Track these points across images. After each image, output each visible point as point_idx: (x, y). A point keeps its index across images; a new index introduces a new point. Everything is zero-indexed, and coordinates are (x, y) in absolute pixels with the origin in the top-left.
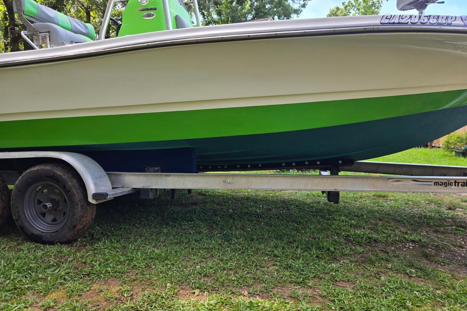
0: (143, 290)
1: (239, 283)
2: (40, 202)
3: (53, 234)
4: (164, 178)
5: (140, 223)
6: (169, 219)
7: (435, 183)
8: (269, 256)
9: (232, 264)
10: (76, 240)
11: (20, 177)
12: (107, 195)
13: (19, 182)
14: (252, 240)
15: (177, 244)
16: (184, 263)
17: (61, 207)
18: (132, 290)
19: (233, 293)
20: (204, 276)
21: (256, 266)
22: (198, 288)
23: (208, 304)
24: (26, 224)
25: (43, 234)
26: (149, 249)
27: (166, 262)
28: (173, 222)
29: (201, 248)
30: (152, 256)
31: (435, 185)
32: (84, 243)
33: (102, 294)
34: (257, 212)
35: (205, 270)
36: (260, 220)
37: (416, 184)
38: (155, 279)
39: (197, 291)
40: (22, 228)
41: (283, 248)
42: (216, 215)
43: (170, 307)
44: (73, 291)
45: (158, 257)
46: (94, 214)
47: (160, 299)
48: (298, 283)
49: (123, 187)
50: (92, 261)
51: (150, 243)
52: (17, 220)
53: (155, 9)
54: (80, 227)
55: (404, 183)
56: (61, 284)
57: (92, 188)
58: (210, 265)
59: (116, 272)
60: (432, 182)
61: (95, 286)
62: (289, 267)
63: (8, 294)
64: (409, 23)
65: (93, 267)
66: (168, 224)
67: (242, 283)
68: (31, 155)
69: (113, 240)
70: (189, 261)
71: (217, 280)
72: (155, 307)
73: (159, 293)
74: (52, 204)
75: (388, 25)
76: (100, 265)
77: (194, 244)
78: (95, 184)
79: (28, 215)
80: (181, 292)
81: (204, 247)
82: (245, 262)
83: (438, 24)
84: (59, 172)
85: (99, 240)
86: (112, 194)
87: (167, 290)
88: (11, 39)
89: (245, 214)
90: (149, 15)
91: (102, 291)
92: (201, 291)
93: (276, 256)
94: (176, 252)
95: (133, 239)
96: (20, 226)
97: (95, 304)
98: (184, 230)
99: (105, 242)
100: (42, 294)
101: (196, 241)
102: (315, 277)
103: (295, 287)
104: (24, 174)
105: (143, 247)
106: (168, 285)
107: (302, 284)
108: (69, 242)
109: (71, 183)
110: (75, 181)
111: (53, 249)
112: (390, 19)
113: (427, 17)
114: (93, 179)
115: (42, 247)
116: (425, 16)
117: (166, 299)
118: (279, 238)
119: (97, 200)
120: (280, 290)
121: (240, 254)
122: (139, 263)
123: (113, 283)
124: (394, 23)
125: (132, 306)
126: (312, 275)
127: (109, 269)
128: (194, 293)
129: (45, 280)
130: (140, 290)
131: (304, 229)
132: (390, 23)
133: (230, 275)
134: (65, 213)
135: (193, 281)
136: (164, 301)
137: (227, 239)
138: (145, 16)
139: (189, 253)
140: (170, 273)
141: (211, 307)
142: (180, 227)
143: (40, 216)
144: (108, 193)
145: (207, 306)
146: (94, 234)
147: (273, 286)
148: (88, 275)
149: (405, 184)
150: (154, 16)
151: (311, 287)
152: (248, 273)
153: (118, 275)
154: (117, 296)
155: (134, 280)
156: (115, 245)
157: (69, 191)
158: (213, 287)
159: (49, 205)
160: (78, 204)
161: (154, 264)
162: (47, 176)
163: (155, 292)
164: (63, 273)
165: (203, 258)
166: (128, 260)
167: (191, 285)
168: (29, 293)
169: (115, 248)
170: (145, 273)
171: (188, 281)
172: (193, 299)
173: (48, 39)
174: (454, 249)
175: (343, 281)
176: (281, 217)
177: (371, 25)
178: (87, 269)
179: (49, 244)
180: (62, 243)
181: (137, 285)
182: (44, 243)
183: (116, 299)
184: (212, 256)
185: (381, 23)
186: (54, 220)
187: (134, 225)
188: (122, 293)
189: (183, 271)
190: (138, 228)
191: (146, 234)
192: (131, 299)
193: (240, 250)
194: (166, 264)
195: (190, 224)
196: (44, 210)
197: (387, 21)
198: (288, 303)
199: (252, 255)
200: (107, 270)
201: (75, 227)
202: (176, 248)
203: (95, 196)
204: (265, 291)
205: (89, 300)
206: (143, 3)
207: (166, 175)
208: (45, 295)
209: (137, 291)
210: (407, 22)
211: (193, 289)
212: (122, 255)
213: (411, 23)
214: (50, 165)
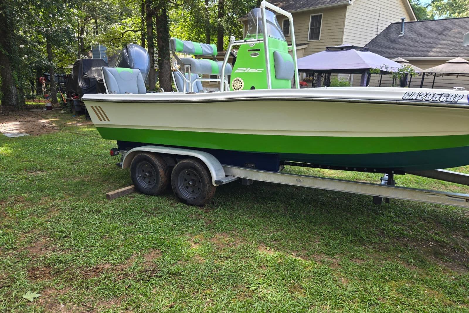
0: (241, 242)
1: (293, 248)
2: (186, 180)
3: (192, 200)
4: (257, 173)
5: (241, 198)
6: (259, 197)
7: (467, 200)
8: (318, 235)
9: (292, 236)
10: (205, 205)
11: (177, 165)
12: (223, 182)
13: (176, 168)
14: (311, 222)
15: (262, 217)
16: (264, 231)
17: (197, 184)
18: (235, 241)
19: (288, 253)
20: (274, 241)
21: (307, 240)
22: (269, 247)
23: (273, 256)
24: (179, 192)
25: (187, 199)
26: (245, 218)
27: (254, 228)
28: (262, 200)
29: (277, 223)
30: (247, 223)
31: (466, 201)
32: (209, 208)
33: (220, 240)
34: (324, 200)
35: (275, 237)
36: (324, 207)
37: (450, 199)
38: (247, 237)
39: (268, 248)
40: (177, 194)
41: (330, 231)
42: (293, 199)
43: (253, 254)
44: (206, 236)
45: (250, 225)
46: (215, 191)
47: (249, 248)
48: (328, 255)
49: (231, 176)
50: (214, 221)
51: (246, 214)
52: (174, 189)
53: (259, 50)
54: (207, 198)
55: (438, 196)
56: (201, 231)
57: (215, 178)
58: (279, 234)
59: (227, 229)
60: (464, 199)
61: (217, 235)
62: (327, 244)
63: (177, 232)
64: (424, 100)
65: (215, 224)
66: (258, 201)
67: (295, 248)
68: (183, 153)
69: (225, 208)
70: (267, 230)
71: (281, 244)
72: (246, 252)
73: (248, 245)
74: (193, 182)
75: (407, 100)
76: (218, 224)
77: (273, 219)
78: (216, 174)
79: (180, 187)
80: (260, 247)
81: (278, 222)
82: (301, 236)
83: (446, 101)
84: (197, 165)
85: (217, 206)
86: (225, 181)
87: (252, 245)
88: (147, 14)
89: (315, 200)
90: (255, 55)
91: (220, 239)
92: (271, 249)
93: (322, 236)
94: (261, 222)
95: (236, 210)
96: (175, 193)
97: (217, 245)
98: (268, 207)
99: (220, 209)
100: (192, 235)
101: (274, 217)
102: (341, 253)
103: (326, 257)
104: (178, 164)
105: (241, 216)
106: (254, 242)
107: (331, 255)
108: (201, 206)
109: (204, 172)
110: (205, 171)
111: (193, 209)
112: (410, 95)
113: (440, 95)
114: (215, 171)
115: (187, 207)
116: (438, 95)
117: (252, 249)
118: (331, 224)
119: (217, 184)
120: (316, 257)
121: (300, 230)
122: (239, 226)
123: (226, 235)
124: (412, 99)
125: (235, 249)
126: (340, 252)
127: (223, 227)
128: (267, 249)
129: (192, 227)
130: (239, 242)
131: (353, 219)
132: (409, 99)
133: (289, 243)
134: (199, 189)
135: (267, 242)
136: (250, 250)
137: (295, 219)
138: (252, 55)
139: (268, 225)
140: (255, 235)
141: (274, 257)
142: (266, 205)
143: (186, 188)
144: (224, 181)
145: (271, 257)
146: (214, 202)
147: (312, 253)
148: (213, 228)
149: (440, 198)
150: (258, 55)
151: (335, 258)
152: (301, 243)
153: (228, 231)
154: (228, 243)
155: (236, 236)
156: (226, 212)
157: (202, 177)
158: (277, 248)
159: (191, 183)
160: (206, 185)
161: (248, 229)
162: (191, 167)
163: (246, 244)
164: (201, 225)
165: (276, 229)
166: (233, 223)
167: (266, 244)
168: (186, 233)
169: (226, 214)
170: (242, 233)
171: (265, 241)
172: (265, 252)
173: (190, 70)
174: (467, 252)
175: (358, 259)
176: (340, 207)
177: (395, 99)
178: (212, 225)
179: (191, 206)
180: (197, 206)
181: (237, 239)
182: (189, 204)
183: (227, 244)
184: (282, 229)
185: (402, 99)
186: (193, 191)
187: (237, 198)
188: (230, 242)
189: (263, 235)
190: (239, 201)
191: (244, 207)
192: (235, 246)
193: (300, 228)
194: (254, 230)
195: (272, 203)
196: (188, 185)
197: (408, 97)
198: (316, 264)
199: (307, 233)
200: (222, 228)
201: (204, 198)
202: (261, 220)
203: (216, 182)
204: (306, 255)
205: (215, 242)
206: (251, 46)
207: (258, 172)
208: (194, 236)
209: (237, 242)
210: (422, 99)
211: (267, 247)
212: (230, 219)
213: (425, 100)
214: (193, 160)
